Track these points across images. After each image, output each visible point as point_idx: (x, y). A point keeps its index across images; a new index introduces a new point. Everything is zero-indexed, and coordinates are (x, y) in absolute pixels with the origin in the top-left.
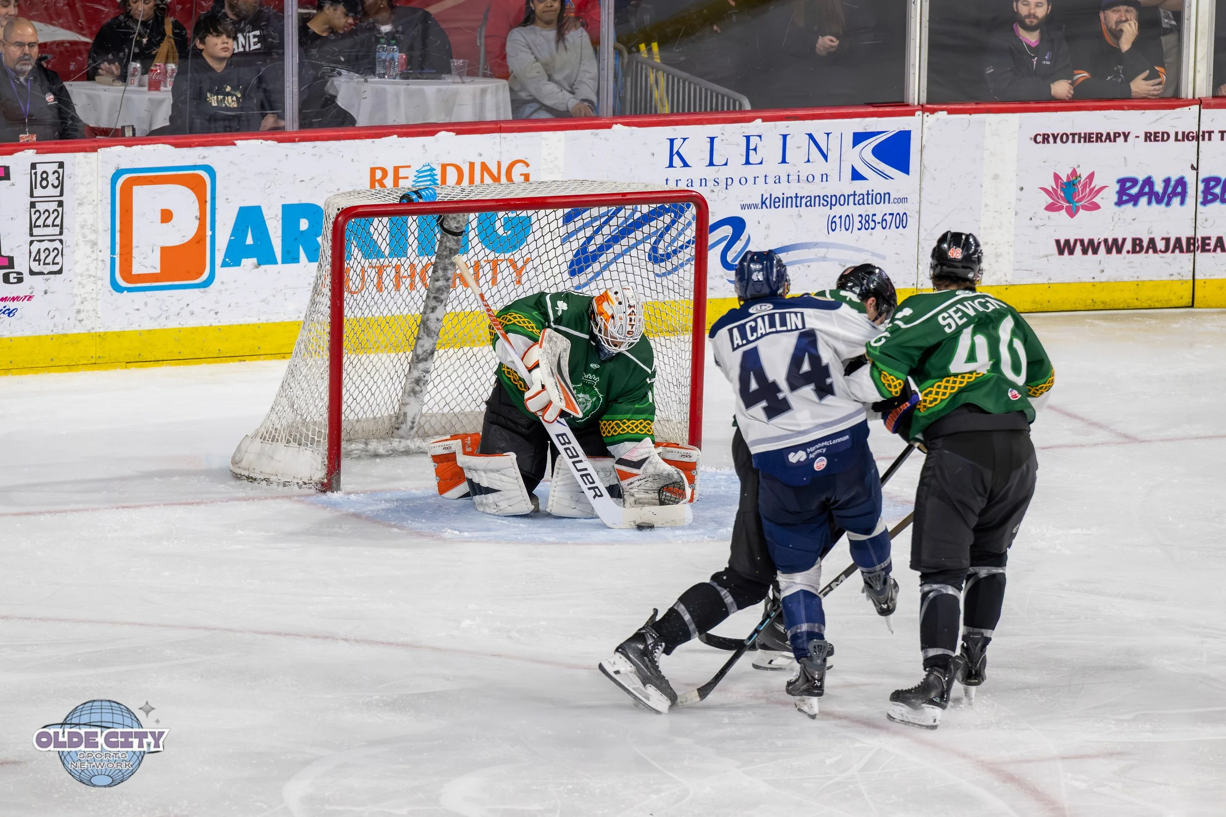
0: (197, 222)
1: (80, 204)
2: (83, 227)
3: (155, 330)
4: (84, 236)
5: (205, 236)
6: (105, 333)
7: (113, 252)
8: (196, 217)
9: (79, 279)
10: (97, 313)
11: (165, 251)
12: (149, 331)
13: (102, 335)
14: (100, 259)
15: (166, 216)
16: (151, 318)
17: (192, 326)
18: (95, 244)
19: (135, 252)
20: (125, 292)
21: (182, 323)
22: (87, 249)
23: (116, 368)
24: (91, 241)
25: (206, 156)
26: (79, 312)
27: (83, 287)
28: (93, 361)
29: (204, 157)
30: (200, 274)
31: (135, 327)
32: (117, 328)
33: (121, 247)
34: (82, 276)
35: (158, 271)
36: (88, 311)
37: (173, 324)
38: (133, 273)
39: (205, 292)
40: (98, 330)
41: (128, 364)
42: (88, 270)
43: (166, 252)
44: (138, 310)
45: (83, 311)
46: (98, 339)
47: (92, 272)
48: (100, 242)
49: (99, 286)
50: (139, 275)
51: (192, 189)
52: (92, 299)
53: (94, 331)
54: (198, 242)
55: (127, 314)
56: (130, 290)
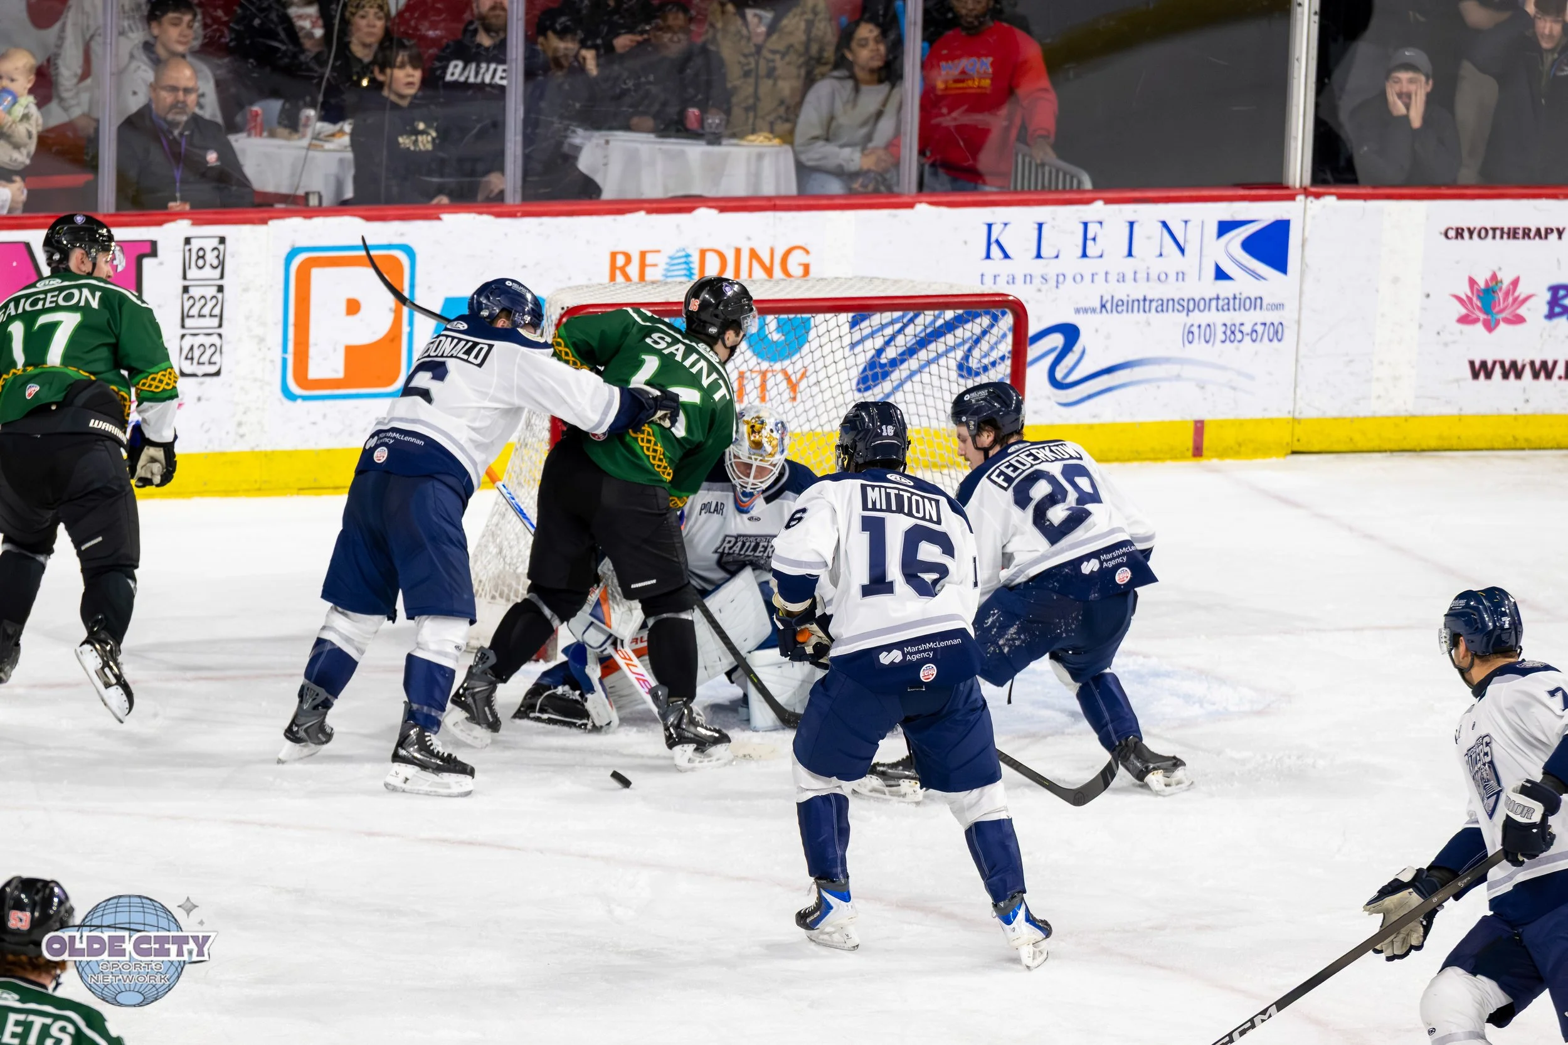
0: (392, 316)
1: (246, 290)
2: (247, 318)
3: (335, 449)
4: (249, 330)
5: (401, 333)
6: (273, 452)
7: (285, 350)
8: (391, 309)
9: (241, 383)
10: (263, 427)
11: (349, 350)
12: (328, 451)
13: (269, 454)
14: (268, 359)
15: (353, 307)
16: (328, 435)
18: (262, 340)
19: (313, 351)
20: (300, 401)
22: (253, 347)
23: (286, 494)
24: (257, 336)
25: (404, 232)
26: (240, 424)
27: (246, 393)
28: (257, 486)
29: (402, 234)
30: (394, 380)
31: (311, 445)
32: (288, 447)
33: (296, 345)
34: (245, 379)
35: (341, 375)
36: (251, 424)
38: (310, 377)
40: (264, 448)
41: (302, 492)
42: (252, 372)
43: (352, 352)
44: (314, 423)
45: (246, 423)
46: (264, 460)
47: (258, 375)
48: (269, 338)
49: (267, 393)
50: (316, 380)
52: (258, 409)
53: (259, 449)
54: (393, 340)
55: (301, 428)
56: (305, 398)
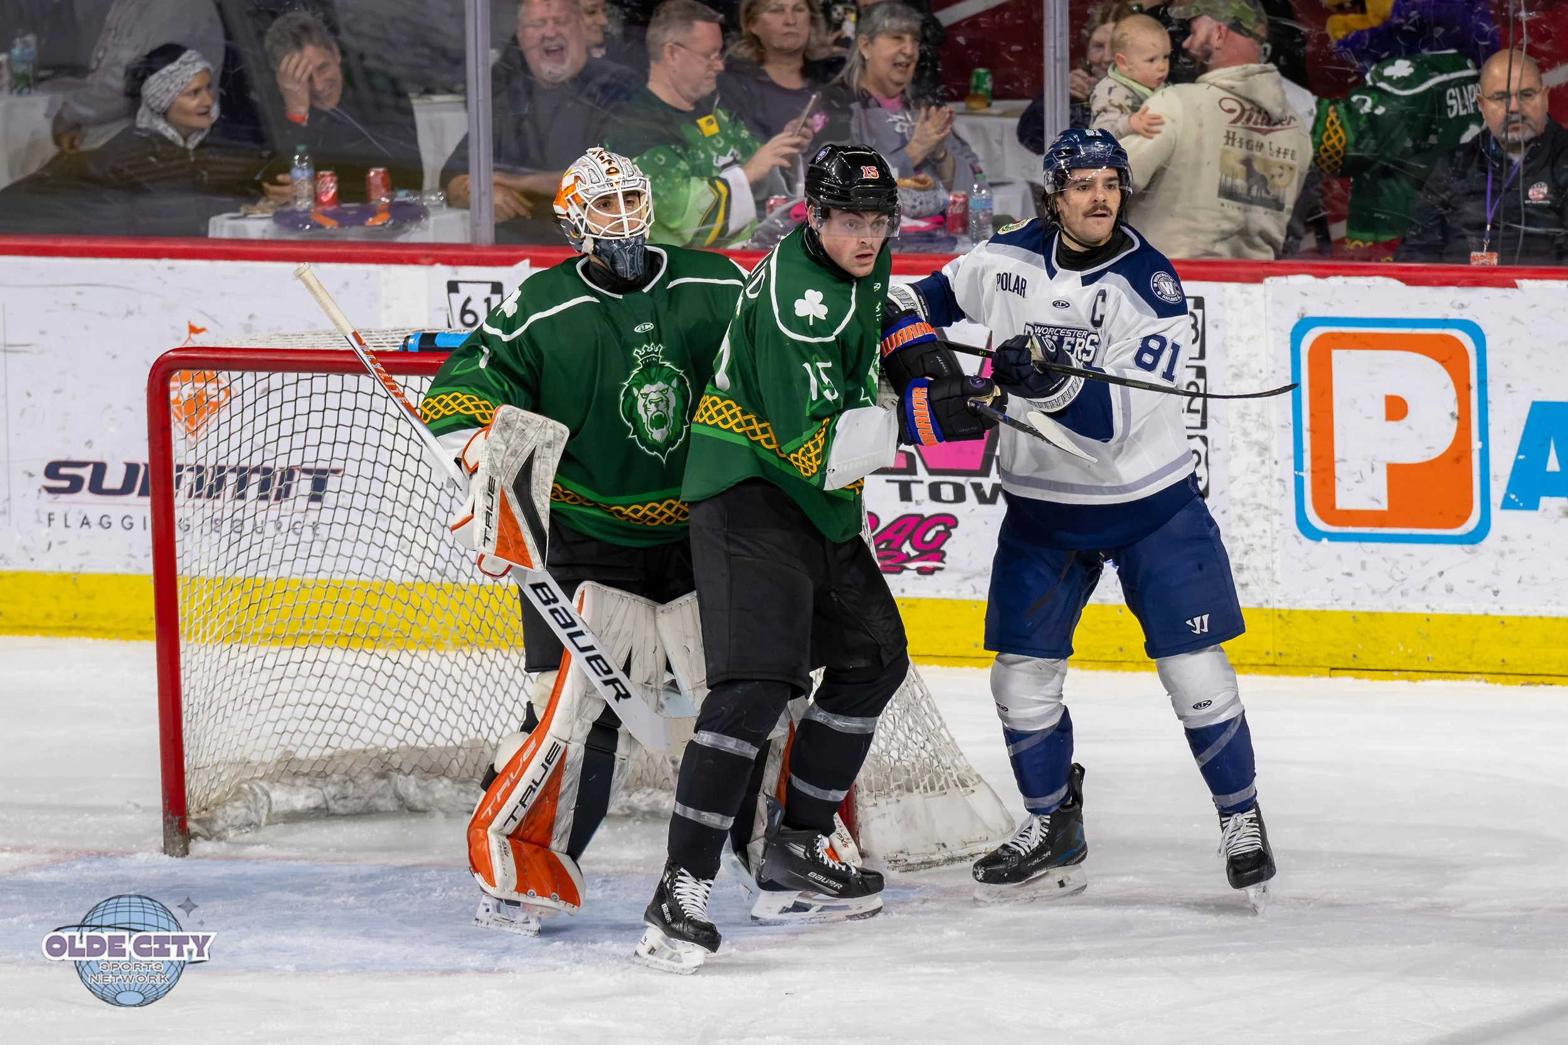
0: (1454, 424)
1: (1237, 376)
2: (1242, 416)
3: (1381, 614)
4: (1246, 433)
5: (1469, 451)
6: (1290, 612)
7: (1299, 466)
8: (1452, 414)
9: (1239, 510)
10: (1273, 574)
11: (1394, 470)
12: (1372, 615)
13: (1284, 614)
14: (1276, 477)
15: (1396, 408)
16: (1374, 592)
17: (1449, 612)
18: (1264, 449)
19: (1339, 469)
20: (1325, 541)
21: (1432, 605)
22: (1253, 458)
23: (1307, 674)
24: (1257, 443)
25: (1465, 303)
27: (1247, 525)
28: (1270, 660)
29: (1462, 306)
30: (1463, 518)
31: (1346, 605)
32: (1311, 605)
33: (1315, 458)
34: (1243, 505)
35: (1384, 506)
36: (1256, 569)
37: (1415, 606)
38: (1338, 506)
39: (1472, 552)
40: (1277, 605)
41: (1335, 672)
42: (1254, 495)
43: (1398, 474)
44: (1349, 574)
45: (1248, 568)
46: (1278, 622)
47: (1263, 499)
48: (1274, 446)
49: (1277, 526)
50: (1348, 512)
51: (1442, 362)
52: (1264, 547)
53: (1270, 606)
54: (1458, 460)
55: (1330, 580)
56: (1332, 537)
